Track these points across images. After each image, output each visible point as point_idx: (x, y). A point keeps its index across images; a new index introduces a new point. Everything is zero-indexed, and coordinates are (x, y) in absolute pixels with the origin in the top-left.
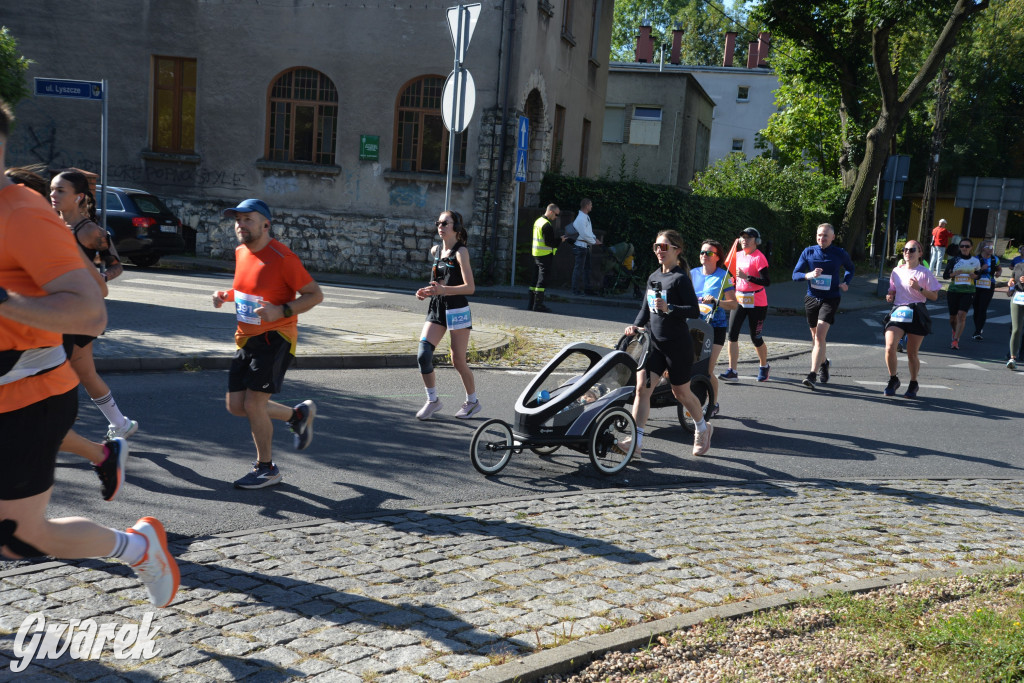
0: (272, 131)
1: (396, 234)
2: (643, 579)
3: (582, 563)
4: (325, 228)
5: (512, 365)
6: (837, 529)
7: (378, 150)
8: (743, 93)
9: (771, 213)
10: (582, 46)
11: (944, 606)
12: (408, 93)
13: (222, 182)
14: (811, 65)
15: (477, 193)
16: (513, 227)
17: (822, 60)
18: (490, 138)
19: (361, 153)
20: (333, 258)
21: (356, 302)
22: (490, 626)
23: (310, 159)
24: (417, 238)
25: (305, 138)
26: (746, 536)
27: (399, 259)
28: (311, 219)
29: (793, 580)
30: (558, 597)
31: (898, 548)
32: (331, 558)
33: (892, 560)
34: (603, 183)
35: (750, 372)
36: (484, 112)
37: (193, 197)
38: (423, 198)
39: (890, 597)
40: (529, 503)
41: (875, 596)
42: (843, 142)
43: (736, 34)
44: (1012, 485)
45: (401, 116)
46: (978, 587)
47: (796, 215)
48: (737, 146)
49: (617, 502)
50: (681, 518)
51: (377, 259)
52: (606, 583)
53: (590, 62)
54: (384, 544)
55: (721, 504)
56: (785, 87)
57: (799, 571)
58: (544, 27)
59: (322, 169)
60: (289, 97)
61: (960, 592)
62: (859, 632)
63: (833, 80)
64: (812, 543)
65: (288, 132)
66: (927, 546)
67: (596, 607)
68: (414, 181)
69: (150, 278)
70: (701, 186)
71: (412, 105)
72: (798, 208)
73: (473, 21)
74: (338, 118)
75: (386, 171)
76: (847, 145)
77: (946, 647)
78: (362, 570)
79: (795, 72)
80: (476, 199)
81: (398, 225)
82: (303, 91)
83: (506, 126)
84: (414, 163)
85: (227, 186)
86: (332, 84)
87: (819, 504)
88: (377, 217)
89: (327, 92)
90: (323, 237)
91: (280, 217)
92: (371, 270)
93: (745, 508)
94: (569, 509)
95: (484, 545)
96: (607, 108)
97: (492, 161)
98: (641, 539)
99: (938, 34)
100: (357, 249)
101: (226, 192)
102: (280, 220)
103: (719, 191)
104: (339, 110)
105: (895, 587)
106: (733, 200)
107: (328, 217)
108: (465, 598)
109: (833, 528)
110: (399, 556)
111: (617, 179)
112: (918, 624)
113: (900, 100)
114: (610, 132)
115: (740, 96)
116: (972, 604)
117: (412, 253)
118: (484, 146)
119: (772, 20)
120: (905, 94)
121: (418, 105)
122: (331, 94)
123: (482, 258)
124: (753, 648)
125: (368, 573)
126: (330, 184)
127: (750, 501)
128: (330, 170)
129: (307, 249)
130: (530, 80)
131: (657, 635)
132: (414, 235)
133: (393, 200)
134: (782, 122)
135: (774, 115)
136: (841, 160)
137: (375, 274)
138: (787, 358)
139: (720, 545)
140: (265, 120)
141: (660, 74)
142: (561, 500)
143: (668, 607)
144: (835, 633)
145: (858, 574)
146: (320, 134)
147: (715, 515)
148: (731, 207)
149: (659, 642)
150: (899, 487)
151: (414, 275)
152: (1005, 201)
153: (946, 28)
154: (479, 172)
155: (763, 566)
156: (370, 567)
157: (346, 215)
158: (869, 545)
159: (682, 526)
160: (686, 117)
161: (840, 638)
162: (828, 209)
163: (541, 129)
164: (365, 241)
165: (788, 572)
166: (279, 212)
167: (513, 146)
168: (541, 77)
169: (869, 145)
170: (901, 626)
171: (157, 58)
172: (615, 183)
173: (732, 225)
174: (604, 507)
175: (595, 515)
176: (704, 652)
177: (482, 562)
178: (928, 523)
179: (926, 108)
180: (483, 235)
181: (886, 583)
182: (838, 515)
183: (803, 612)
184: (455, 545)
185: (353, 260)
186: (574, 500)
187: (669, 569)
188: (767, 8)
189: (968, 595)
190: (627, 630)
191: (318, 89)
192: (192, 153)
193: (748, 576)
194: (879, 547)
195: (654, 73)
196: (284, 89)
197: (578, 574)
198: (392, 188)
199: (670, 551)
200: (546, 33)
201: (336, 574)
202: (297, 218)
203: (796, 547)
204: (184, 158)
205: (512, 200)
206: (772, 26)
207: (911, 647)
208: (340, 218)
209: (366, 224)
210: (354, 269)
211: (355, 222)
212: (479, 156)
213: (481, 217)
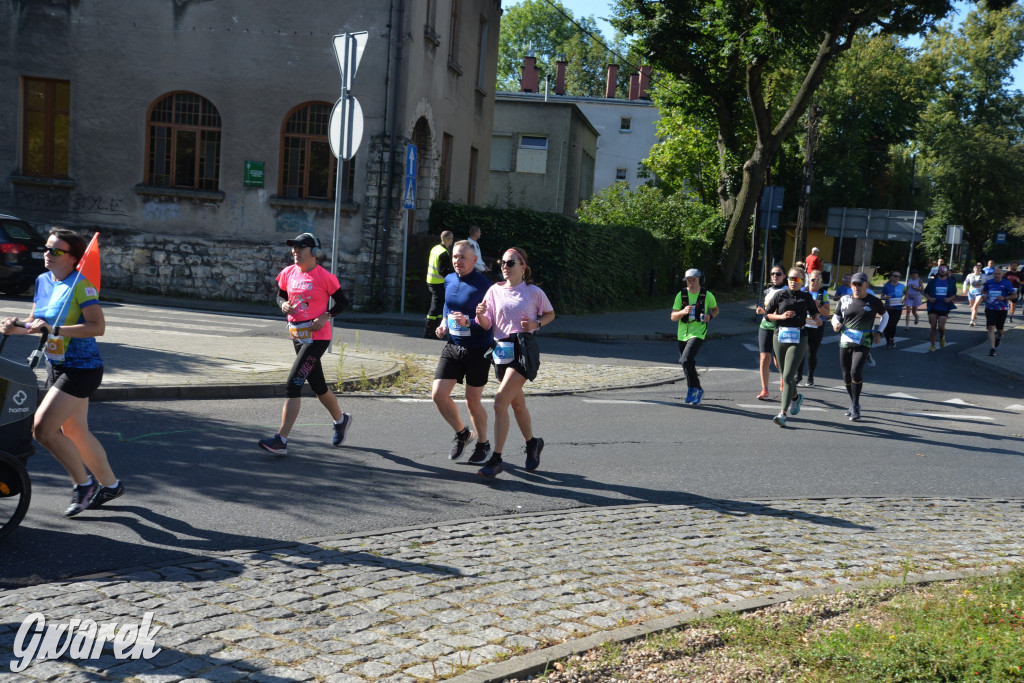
0: (152, 156)
1: (283, 261)
2: (538, 606)
3: (477, 591)
4: (209, 255)
5: (403, 392)
6: (724, 549)
7: (263, 176)
8: (625, 124)
9: (655, 241)
10: (469, 76)
11: (825, 622)
12: (294, 119)
13: (99, 208)
14: (690, 98)
15: (365, 220)
16: (402, 254)
17: (699, 93)
18: (378, 165)
19: (245, 179)
20: (218, 286)
21: (241, 330)
22: (387, 659)
23: (193, 185)
25: (186, 163)
26: (637, 560)
28: (193, 245)
29: (683, 602)
30: (454, 626)
31: (782, 567)
32: (219, 595)
33: (776, 579)
34: (490, 211)
35: (638, 397)
36: (372, 140)
37: (66, 223)
38: (310, 225)
39: (776, 616)
40: (423, 532)
41: (762, 615)
42: (721, 172)
43: (617, 66)
44: (884, 503)
45: (286, 141)
46: (856, 603)
47: (677, 242)
48: (621, 175)
49: (510, 528)
50: (574, 543)
51: (263, 286)
52: (502, 611)
53: (477, 91)
54: (275, 578)
55: (612, 529)
56: (664, 120)
57: (689, 592)
58: (430, 56)
59: (205, 195)
60: (170, 121)
61: (840, 608)
62: (747, 651)
63: (712, 113)
64: (701, 564)
65: (168, 157)
66: (808, 564)
67: (492, 634)
68: (301, 208)
69: (20, 307)
70: (587, 214)
71: (298, 132)
72: (679, 236)
73: (360, 49)
74: (222, 143)
75: (272, 197)
76: (725, 175)
77: (828, 663)
78: (252, 605)
79: (676, 105)
80: (365, 227)
81: (285, 252)
82: (184, 115)
83: (394, 154)
84: (301, 190)
85: (106, 212)
86: (215, 109)
87: (707, 526)
88: (262, 244)
89: (209, 117)
90: (207, 264)
91: (160, 243)
92: (257, 297)
93: (636, 531)
94: (463, 537)
95: (378, 575)
96: (494, 136)
97: (380, 188)
98: (536, 565)
99: (807, 71)
100: (243, 276)
101: (104, 217)
102: (161, 247)
103: (605, 219)
104: (223, 135)
105: (779, 605)
106: (618, 228)
107: (211, 244)
108: (359, 631)
109: (720, 549)
110: (291, 590)
111: (505, 207)
112: (802, 641)
113: (774, 133)
114: (497, 160)
115: (623, 127)
116: (851, 620)
118: (371, 173)
119: (652, 54)
120: (778, 128)
121: (304, 132)
122: (214, 118)
123: (371, 286)
124: (646, 670)
125: (258, 609)
126: (214, 211)
127: (640, 524)
128: (213, 196)
129: (190, 276)
130: (417, 108)
131: (553, 662)
133: (279, 227)
134: (663, 152)
135: (655, 146)
136: (719, 190)
137: (261, 301)
138: (672, 382)
139: (612, 569)
140: (144, 145)
141: (545, 104)
142: (455, 528)
143: (563, 632)
144: (724, 652)
145: (745, 593)
146: (202, 160)
147: (607, 540)
148: (617, 234)
149: (555, 668)
150: (781, 508)
152: (870, 231)
153: (813, 66)
154: (367, 199)
155: (655, 589)
156: (260, 603)
157: (230, 242)
158: (754, 565)
159: (575, 551)
160: (571, 147)
161: (729, 658)
162: (708, 237)
163: (428, 157)
164: (251, 268)
165: (678, 593)
166: (160, 238)
167: (402, 173)
168: (428, 105)
169: (746, 176)
170: (786, 644)
171: (26, 79)
172: (504, 211)
173: (618, 253)
174: (498, 534)
175: (489, 543)
176: (599, 676)
177: (376, 593)
178: (809, 542)
179: (796, 141)
180: (372, 261)
181: (771, 602)
182: (725, 536)
183: (694, 632)
184: (348, 577)
185: (238, 287)
186: (468, 528)
187: (564, 594)
188: (647, 43)
189: (847, 611)
190: (524, 657)
191: (200, 114)
192: (66, 178)
193: (640, 599)
194: (763, 566)
195: (539, 103)
196: (164, 114)
197: (473, 603)
198: (278, 215)
199: (564, 577)
200: (433, 62)
201: (225, 611)
202: (179, 245)
203: (685, 569)
204: (56, 182)
205: (401, 227)
206: (652, 60)
207: (796, 664)
208: (224, 245)
209: (251, 251)
210: (239, 297)
211: (240, 248)
212: (367, 183)
213: (370, 244)
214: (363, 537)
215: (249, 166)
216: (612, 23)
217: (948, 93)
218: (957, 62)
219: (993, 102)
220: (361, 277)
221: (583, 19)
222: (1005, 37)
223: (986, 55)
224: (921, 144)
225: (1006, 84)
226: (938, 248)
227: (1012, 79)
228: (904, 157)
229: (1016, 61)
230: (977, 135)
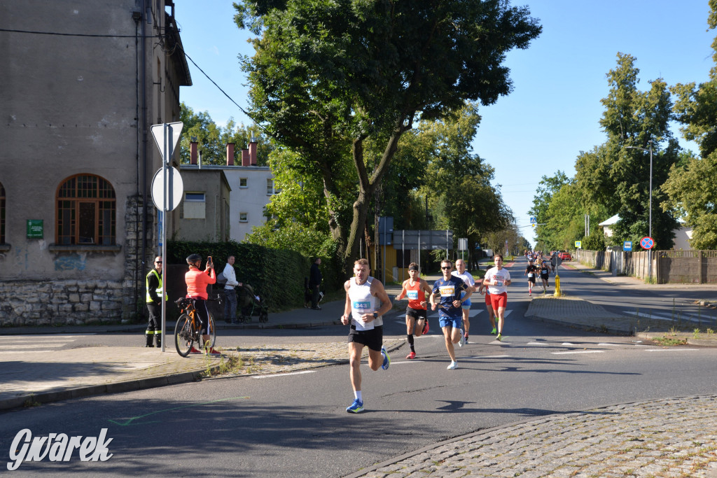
1: (62, 292)
7: (42, 230)
8: (243, 182)
9: (304, 259)
12: (65, 187)
14: (304, 163)
15: (127, 256)
18: (135, 217)
19: (28, 233)
20: (7, 316)
24: (80, 294)
27: (65, 311)
36: (128, 199)
38: (83, 264)
42: (329, 210)
45: (60, 204)
48: (243, 217)
51: (46, 313)
68: (74, 252)
71: (69, 196)
73: (176, 135)
74: (7, 208)
75: (50, 245)
76: (331, 212)
79: (294, 168)
80: (127, 261)
81: (63, 285)
83: (147, 208)
84: (73, 239)
88: (44, 281)
92: (42, 321)
97: (137, 233)
100: (29, 306)
104: (7, 202)
107: (1, 284)
113: (371, 183)
117: (76, 305)
118: (130, 222)
120: (372, 180)
121: (74, 196)
123: (136, 305)
128: (1, 248)
132: (78, 292)
133: (58, 267)
134: (279, 200)
136: (330, 222)
137: (45, 324)
141: (201, 171)
151: (78, 322)
154: (128, 241)
160: (221, 199)
164: (36, 300)
167: (152, 221)
169: (355, 212)
174: (471, 450)
180: (135, 286)
185: (25, 315)
195: (197, 171)
198: (56, 257)
206: (277, 139)
208: (12, 284)
209: (35, 287)
210: (26, 322)
211: (25, 286)
212: (127, 230)
213: (132, 274)
214: (394, 463)
215: (30, 223)
216: (250, 115)
217: (437, 156)
218: (440, 138)
219: (463, 161)
220: (127, 298)
221: (201, 114)
222: (466, 123)
223: (457, 133)
224: (427, 188)
225: (470, 151)
226: (443, 254)
227: (472, 148)
228: (416, 198)
229: (473, 138)
230: (465, 182)
